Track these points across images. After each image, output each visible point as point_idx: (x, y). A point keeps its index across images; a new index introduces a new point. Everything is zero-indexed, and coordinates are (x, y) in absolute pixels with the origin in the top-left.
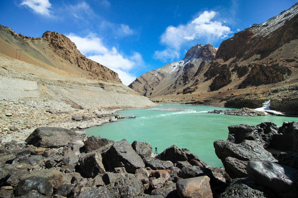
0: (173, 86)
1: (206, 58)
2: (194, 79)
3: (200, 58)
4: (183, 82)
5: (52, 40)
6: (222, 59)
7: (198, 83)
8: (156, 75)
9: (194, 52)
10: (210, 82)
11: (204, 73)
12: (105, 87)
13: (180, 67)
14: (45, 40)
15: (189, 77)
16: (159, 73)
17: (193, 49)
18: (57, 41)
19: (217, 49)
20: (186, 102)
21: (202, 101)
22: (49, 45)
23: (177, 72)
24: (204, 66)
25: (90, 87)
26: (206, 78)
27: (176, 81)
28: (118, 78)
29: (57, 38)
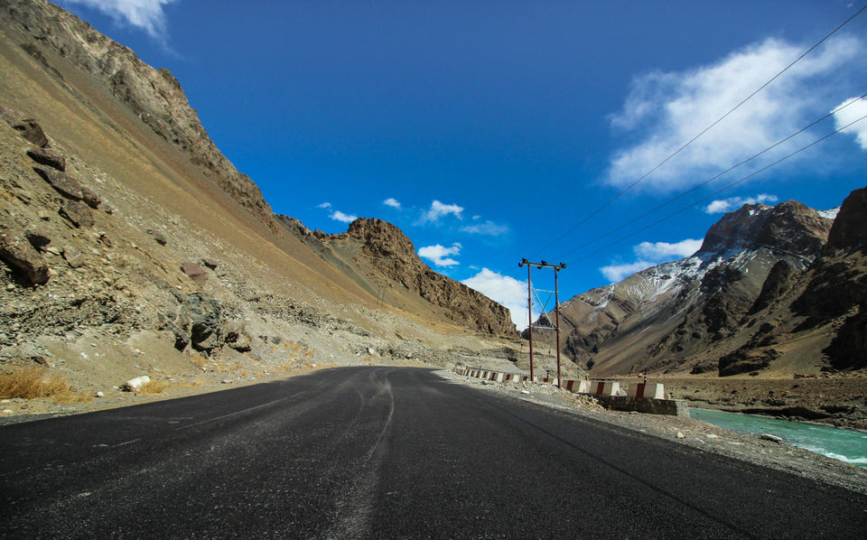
0: (670, 342)
1: (787, 246)
2: (753, 322)
3: (764, 250)
4: (709, 331)
5: (368, 237)
6: (859, 252)
7: (772, 338)
8: (604, 305)
9: (734, 231)
10: (821, 336)
11: (790, 301)
12: (518, 359)
13: (686, 279)
14: (354, 237)
15: (727, 312)
16: (613, 299)
17: (731, 220)
18: (379, 239)
19: (831, 215)
20: (744, 407)
21: (816, 410)
22: (363, 247)
23: (679, 296)
24: (786, 276)
25: (488, 359)
26: (801, 320)
27: (681, 326)
28: (511, 322)
29: (380, 231)
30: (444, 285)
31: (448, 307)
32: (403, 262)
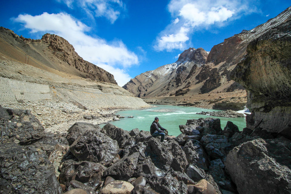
0: (166, 88)
1: (198, 61)
2: (186, 81)
3: (193, 62)
4: (176, 84)
5: (51, 42)
6: (213, 63)
7: (190, 86)
8: (150, 77)
9: (186, 56)
10: (201, 85)
11: (196, 76)
12: (103, 89)
13: (173, 69)
14: (45, 42)
15: (181, 79)
16: (153, 75)
17: (186, 52)
18: (56, 43)
19: (208, 53)
20: (178, 104)
21: (193, 103)
22: (48, 47)
23: (170, 74)
24: (196, 69)
25: (89, 89)
26: (197, 81)
27: (169, 83)
28: (114, 80)
29: (56, 40)
30: (86, 65)
31: (88, 73)
32: (68, 54)
